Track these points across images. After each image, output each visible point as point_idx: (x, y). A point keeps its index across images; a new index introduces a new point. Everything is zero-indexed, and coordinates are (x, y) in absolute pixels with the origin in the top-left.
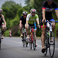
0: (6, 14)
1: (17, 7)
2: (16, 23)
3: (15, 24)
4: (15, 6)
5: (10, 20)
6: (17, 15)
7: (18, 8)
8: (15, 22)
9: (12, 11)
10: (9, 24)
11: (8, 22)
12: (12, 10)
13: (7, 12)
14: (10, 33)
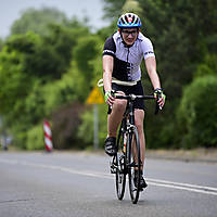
0: (28, 61)
1: (73, 30)
2: (69, 97)
3: (65, 101)
4: (64, 29)
5: (44, 83)
6: (74, 63)
7: (77, 35)
8: (63, 93)
9: (52, 49)
10: (43, 102)
11: (38, 93)
12: (53, 43)
13: (32, 52)
14: (45, 134)
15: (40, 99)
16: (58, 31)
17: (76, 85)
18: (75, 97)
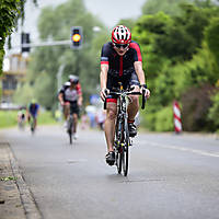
15: (169, 80)
16: (189, 11)
17: (206, 66)
18: (206, 78)
